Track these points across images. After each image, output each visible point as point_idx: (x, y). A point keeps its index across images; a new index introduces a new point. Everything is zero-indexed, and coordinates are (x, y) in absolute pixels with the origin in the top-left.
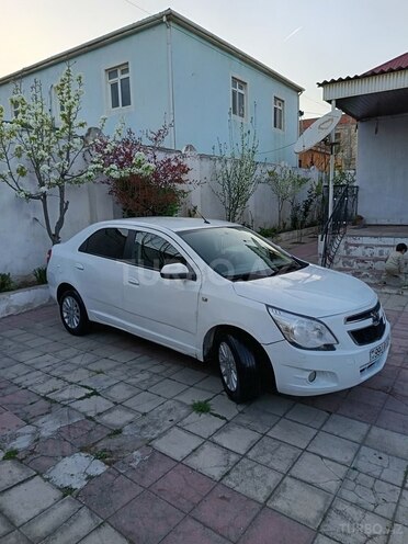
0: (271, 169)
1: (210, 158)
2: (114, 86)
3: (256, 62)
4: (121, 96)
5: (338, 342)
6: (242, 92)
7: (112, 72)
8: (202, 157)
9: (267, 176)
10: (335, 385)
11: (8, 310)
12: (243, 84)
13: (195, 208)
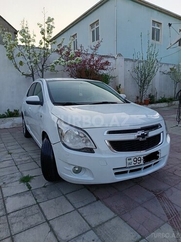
0: (172, 67)
1: (132, 60)
2: (93, 32)
3: (168, 12)
4: (96, 36)
5: (96, 148)
6: (159, 28)
7: (92, 26)
8: (126, 60)
9: (169, 70)
10: (92, 179)
11: (13, 125)
12: (159, 24)
13: (120, 85)
